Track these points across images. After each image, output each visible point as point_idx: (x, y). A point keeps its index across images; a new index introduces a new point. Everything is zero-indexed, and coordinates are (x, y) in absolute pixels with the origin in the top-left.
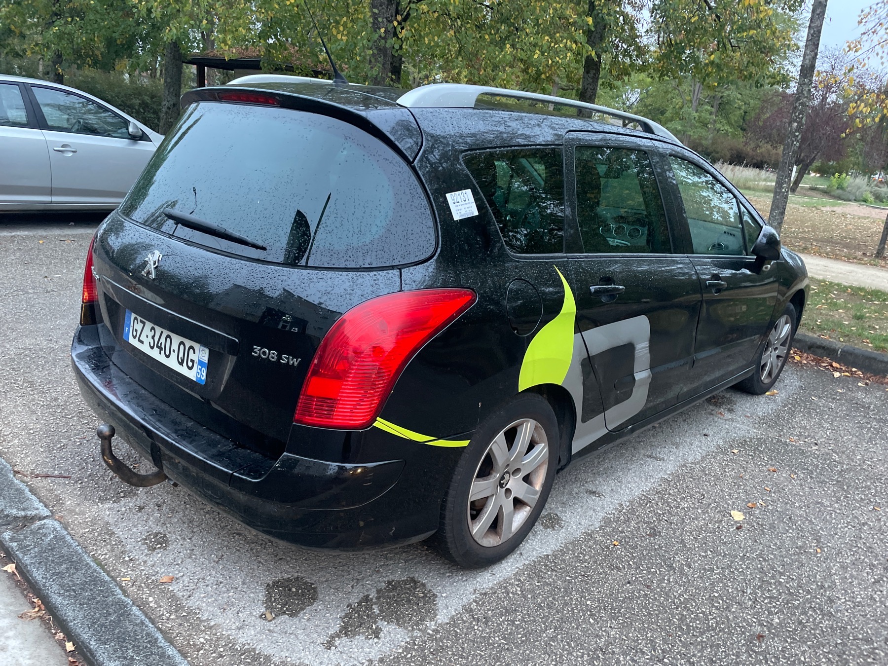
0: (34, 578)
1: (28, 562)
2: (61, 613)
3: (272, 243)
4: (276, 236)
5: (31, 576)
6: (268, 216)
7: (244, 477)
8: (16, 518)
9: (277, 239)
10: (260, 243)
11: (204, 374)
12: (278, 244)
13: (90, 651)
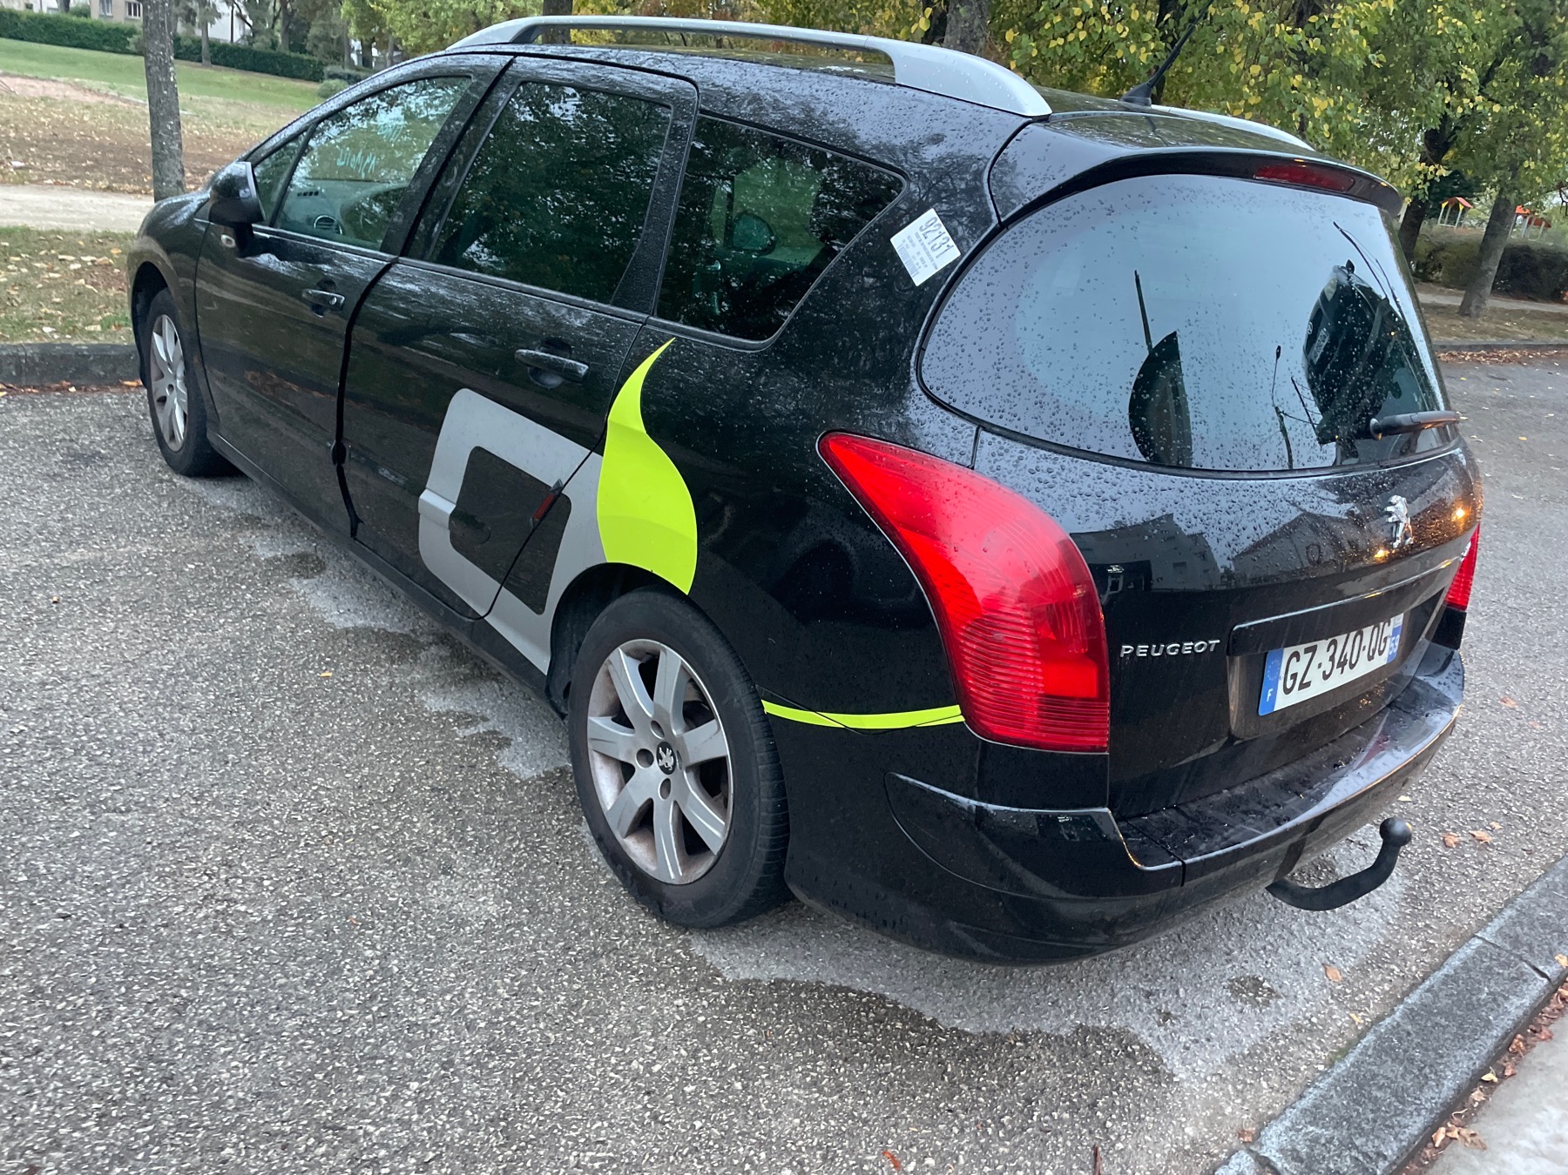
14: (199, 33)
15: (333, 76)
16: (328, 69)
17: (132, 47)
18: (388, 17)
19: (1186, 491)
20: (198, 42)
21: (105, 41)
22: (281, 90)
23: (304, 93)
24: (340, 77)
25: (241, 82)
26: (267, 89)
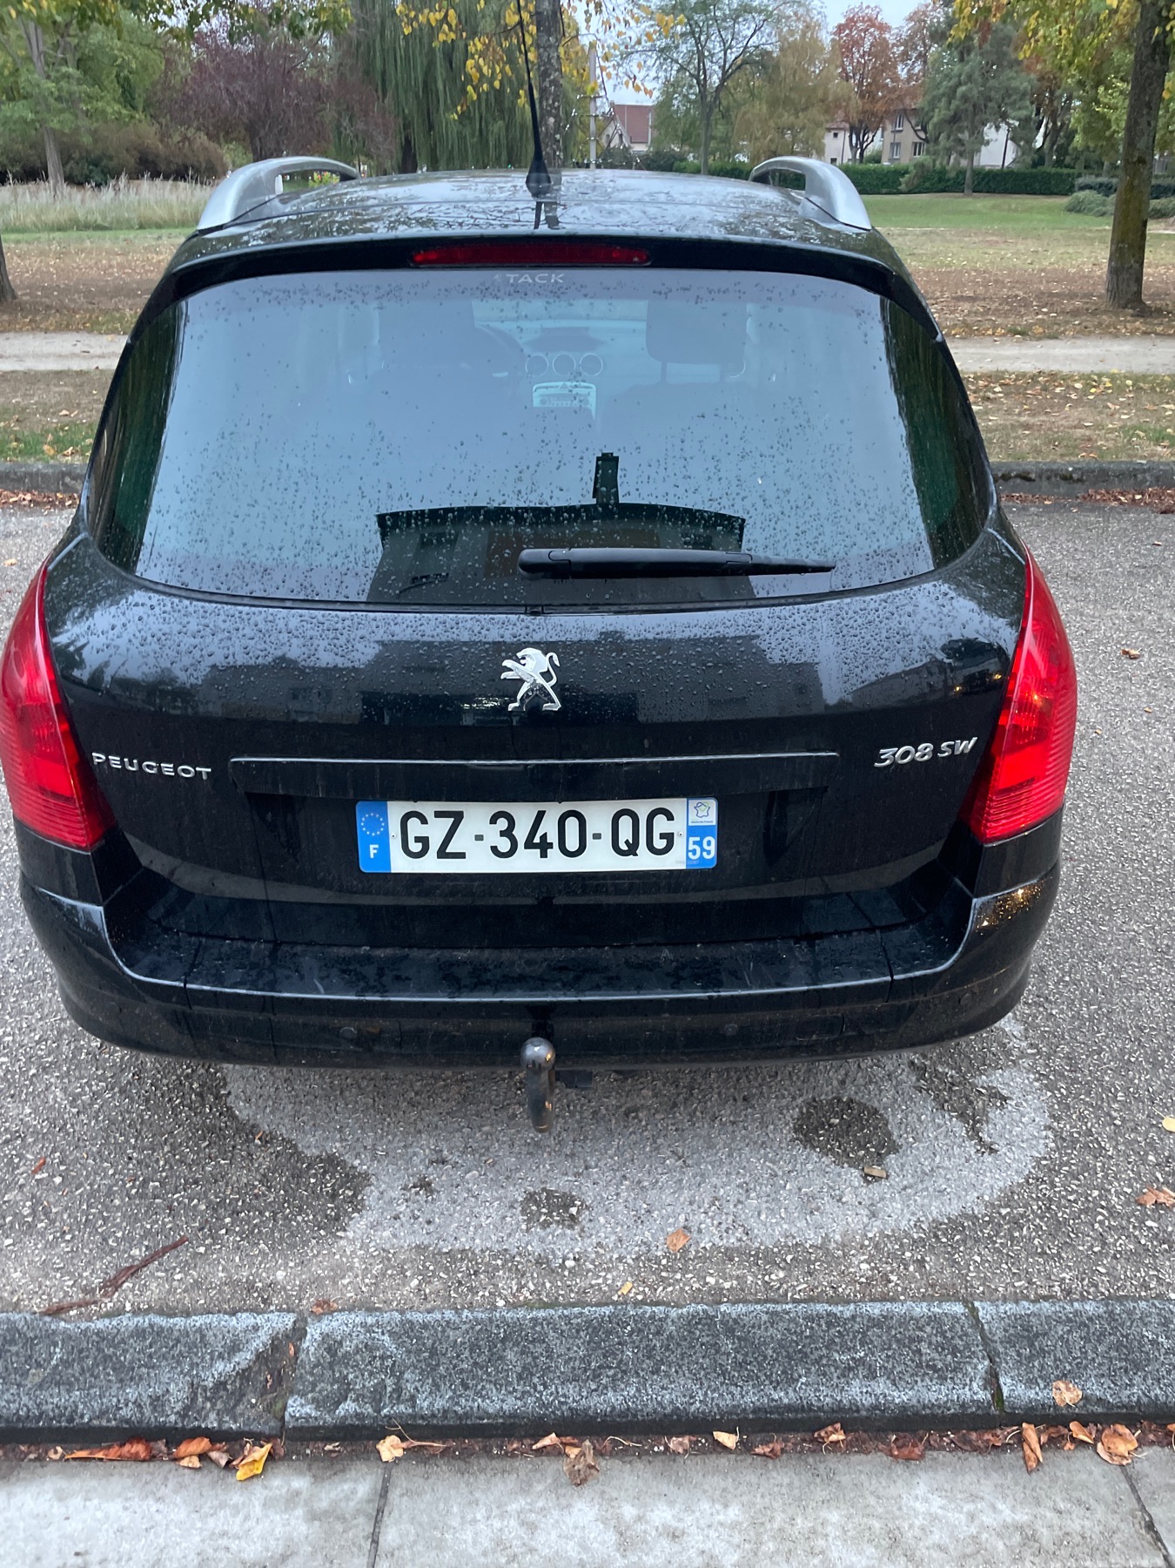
0: (500, 1413)
1: (440, 1404)
2: (650, 1409)
3: (842, 554)
4: (843, 537)
5: (489, 1416)
6: (800, 504)
7: (918, 973)
8: (244, 1375)
9: (848, 542)
10: (812, 559)
11: (713, 848)
12: (855, 551)
13: (789, 1408)
14: (964, 163)
15: (1082, 188)
16: (1080, 181)
17: (903, 187)
18: (1113, 118)
19: (157, 609)
20: (962, 172)
21: (883, 184)
22: (1030, 210)
23: (1050, 209)
24: (1091, 188)
25: (994, 207)
26: (1016, 210)
